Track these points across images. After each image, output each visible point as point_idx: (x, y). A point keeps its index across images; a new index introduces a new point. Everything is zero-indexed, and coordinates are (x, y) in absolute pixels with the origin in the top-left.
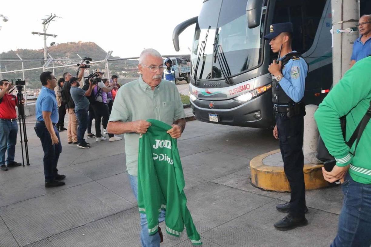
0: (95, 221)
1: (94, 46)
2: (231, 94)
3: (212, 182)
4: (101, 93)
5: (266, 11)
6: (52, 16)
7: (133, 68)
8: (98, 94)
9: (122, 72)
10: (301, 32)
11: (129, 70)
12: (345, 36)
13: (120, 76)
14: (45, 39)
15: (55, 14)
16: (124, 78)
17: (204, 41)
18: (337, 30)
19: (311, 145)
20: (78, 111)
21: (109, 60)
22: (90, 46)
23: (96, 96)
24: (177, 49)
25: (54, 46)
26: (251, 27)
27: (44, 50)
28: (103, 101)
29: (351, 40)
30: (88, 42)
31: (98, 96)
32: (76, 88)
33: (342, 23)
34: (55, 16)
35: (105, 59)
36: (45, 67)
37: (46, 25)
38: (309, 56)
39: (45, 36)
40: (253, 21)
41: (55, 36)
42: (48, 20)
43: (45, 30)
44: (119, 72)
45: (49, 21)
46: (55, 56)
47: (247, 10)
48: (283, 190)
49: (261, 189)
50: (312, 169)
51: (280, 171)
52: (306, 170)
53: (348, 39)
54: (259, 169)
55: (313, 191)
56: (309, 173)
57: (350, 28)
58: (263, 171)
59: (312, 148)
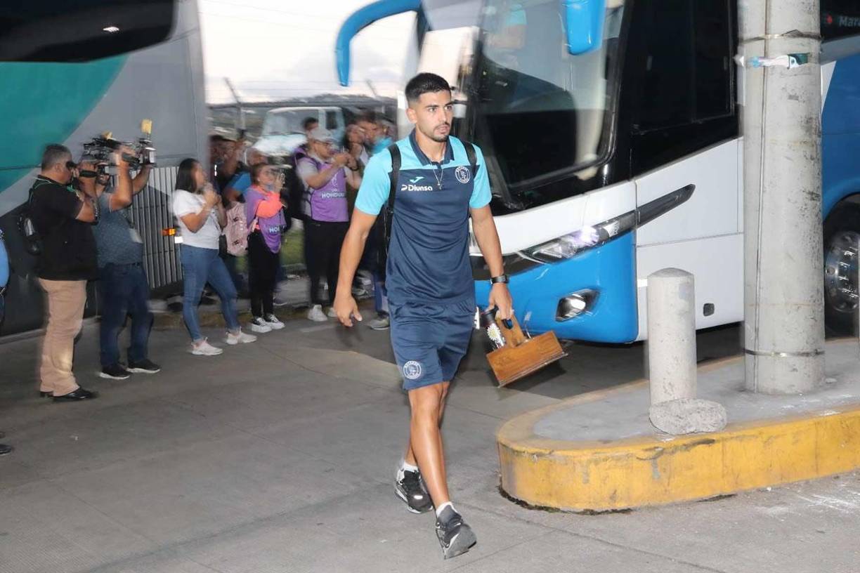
12: (774, 77)
18: (755, 58)
19: (667, 382)
29: (792, 90)
33: (767, 40)
48: (580, 507)
49: (522, 503)
50: (660, 449)
51: (571, 453)
52: (643, 450)
53: (783, 86)
54: (517, 448)
55: (661, 509)
56: (650, 459)
57: (790, 55)
58: (528, 453)
59: (669, 391)
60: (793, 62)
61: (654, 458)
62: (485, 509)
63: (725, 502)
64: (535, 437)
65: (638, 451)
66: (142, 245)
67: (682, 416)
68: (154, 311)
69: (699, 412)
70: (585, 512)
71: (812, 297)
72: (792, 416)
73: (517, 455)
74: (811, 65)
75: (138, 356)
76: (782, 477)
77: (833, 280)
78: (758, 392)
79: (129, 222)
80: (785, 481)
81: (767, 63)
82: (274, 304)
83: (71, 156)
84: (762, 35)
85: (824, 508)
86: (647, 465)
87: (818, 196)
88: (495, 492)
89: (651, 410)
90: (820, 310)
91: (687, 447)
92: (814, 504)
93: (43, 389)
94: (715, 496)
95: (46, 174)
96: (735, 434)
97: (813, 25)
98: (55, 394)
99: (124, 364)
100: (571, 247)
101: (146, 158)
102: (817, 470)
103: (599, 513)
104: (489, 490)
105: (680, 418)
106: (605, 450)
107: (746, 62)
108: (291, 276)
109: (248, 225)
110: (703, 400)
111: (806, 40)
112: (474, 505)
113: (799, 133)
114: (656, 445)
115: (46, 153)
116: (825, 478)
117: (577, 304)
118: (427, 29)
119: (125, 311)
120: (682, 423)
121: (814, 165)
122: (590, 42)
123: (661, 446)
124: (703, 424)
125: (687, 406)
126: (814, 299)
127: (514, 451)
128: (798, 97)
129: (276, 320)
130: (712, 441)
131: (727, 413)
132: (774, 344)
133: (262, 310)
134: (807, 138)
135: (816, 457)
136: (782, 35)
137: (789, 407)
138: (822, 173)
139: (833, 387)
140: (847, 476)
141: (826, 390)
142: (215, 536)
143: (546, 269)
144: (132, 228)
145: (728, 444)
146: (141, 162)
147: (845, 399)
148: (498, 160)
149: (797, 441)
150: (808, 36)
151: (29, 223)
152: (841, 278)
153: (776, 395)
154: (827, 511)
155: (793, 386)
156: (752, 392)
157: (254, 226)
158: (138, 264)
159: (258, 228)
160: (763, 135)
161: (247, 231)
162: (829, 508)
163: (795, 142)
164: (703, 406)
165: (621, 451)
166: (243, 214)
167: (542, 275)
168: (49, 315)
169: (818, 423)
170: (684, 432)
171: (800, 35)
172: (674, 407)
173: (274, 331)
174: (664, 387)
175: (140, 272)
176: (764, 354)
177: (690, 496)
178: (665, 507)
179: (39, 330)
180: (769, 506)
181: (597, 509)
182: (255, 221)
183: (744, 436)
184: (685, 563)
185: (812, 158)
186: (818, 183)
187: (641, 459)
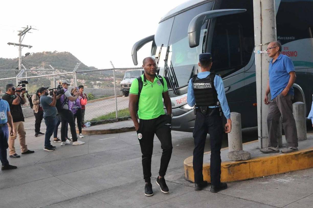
0: (50, 205)
1: (69, 55)
2: (178, 103)
3: (153, 177)
4: (68, 102)
5: (207, 33)
6: (28, 28)
7: (107, 78)
8: (64, 103)
9: (97, 82)
10: (239, 51)
11: (104, 80)
12: (264, 56)
13: (94, 86)
14: (20, 50)
15: (31, 26)
16: (98, 88)
17: (158, 57)
18: (258, 51)
19: (233, 146)
20: (46, 117)
21: (77, 71)
22: (65, 56)
23: (63, 104)
24: (135, 63)
25: (30, 56)
26: (192, 46)
27: (19, 60)
28: (69, 108)
29: (269, 60)
30: (64, 52)
31: (65, 104)
32: (45, 97)
33: (261, 46)
34: (31, 28)
35: (73, 71)
36: (18, 77)
37: (22, 37)
38: (247, 71)
39: (20, 46)
40: (194, 42)
41: (31, 47)
42: (24, 31)
43: (20, 41)
44: (94, 82)
45: (25, 33)
46: (29, 67)
47: (188, 32)
49: (190, 182)
50: (230, 165)
52: (225, 165)
53: (266, 59)
61: (229, 168)
62: (180, 183)
63: (250, 181)
73: (189, 167)
76: (268, 173)
86: (227, 170)
88: (183, 179)
91: (238, 164)
92: (276, 181)
94: (247, 179)
96: (253, 160)
102: (278, 171)
108: (129, 119)
112: (176, 182)
116: (281, 174)
120: (237, 157)
124: (243, 158)
130: (246, 163)
135: (278, 167)
136: (266, 44)
145: (251, 163)
154: (280, 183)
169: (278, 157)
170: (238, 160)
177: (240, 179)
178: (232, 182)
183: (256, 161)
187: (225, 168)
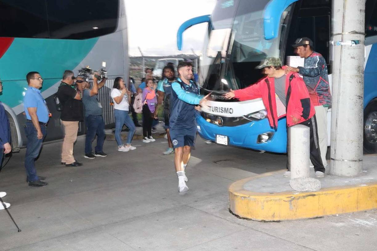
19: (297, 170)
29: (353, 55)
48: (260, 219)
49: (237, 216)
50: (293, 197)
51: (257, 197)
52: (286, 197)
53: (349, 53)
54: (236, 194)
55: (293, 222)
56: (289, 201)
57: (352, 41)
58: (240, 196)
59: (298, 174)
60: (353, 43)
61: (291, 201)
62: (223, 217)
63: (319, 220)
64: (243, 190)
65: (284, 197)
66: (102, 108)
67: (303, 184)
68: (106, 133)
69: (309, 183)
70: (261, 221)
71: (358, 138)
72: (348, 186)
73: (236, 197)
74: (361, 45)
75: (99, 150)
76: (343, 211)
77: (369, 130)
78: (335, 175)
79: (97, 100)
80: (344, 212)
81: (342, 44)
82: (152, 132)
83: (74, 74)
84: (341, 32)
85: (359, 225)
86: (288, 204)
87: (362, 97)
88: (227, 210)
89: (290, 181)
90: (361, 143)
91: (304, 197)
92: (356, 223)
93: (63, 161)
94: (315, 217)
95: (64, 81)
96: (324, 192)
97: (362, 29)
98: (67, 164)
99: (93, 153)
100: (264, 115)
101: (104, 76)
102: (357, 208)
103: (267, 222)
104: (225, 210)
105: (302, 185)
106: (271, 197)
107: (334, 43)
109: (143, 102)
110: (311, 178)
111: (358, 35)
112: (218, 216)
113: (355, 72)
114: (292, 196)
115: (64, 73)
116: (361, 212)
117: (265, 137)
118: (212, 29)
119: (95, 133)
120: (303, 187)
121: (361, 85)
122: (273, 35)
123: (294, 196)
124: (311, 188)
125: (305, 180)
126: (359, 138)
127: (235, 195)
128: (355, 57)
129: (152, 138)
130: (315, 195)
131: (321, 184)
132: (342, 156)
133: (147, 134)
134: (358, 74)
135: (357, 203)
136: (349, 33)
137: (347, 182)
138: (364, 89)
139: (366, 174)
140: (370, 211)
141: (363, 175)
142: (117, 223)
143: (253, 123)
144: (99, 102)
145: (321, 196)
146: (102, 78)
147: (370, 180)
148: (236, 80)
149: (349, 196)
150: (360, 33)
151: (58, 99)
152: (372, 130)
153: (342, 177)
154: (361, 226)
155: (349, 173)
156: (333, 175)
157: (145, 102)
158: (101, 116)
159: (146, 103)
160: (340, 73)
161: (142, 104)
162: (361, 225)
163: (353, 76)
164: (312, 180)
165: (277, 197)
166: (141, 98)
167: (252, 125)
168: (65, 134)
169: (359, 189)
170: (303, 191)
171: (356, 33)
172: (299, 180)
173: (151, 143)
174: (296, 172)
175: (101, 118)
176: (338, 160)
177: (305, 217)
178: (294, 221)
179: (61, 140)
180: (337, 223)
181: (267, 220)
182: (146, 101)
183: (328, 193)
184: (300, 245)
185: (360, 82)
186: (362, 92)
187: (285, 201)
